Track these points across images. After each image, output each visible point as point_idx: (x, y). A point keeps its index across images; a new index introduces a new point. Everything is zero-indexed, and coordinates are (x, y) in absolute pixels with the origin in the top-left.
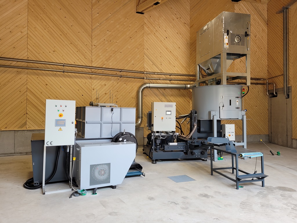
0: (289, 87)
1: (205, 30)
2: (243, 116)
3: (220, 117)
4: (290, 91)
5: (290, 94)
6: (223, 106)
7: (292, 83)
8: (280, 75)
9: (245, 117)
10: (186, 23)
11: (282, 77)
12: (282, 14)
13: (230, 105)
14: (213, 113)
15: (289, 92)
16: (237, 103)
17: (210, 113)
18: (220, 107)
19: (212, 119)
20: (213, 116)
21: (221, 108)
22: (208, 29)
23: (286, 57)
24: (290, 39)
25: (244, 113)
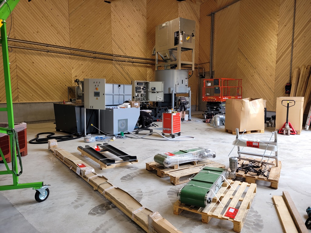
0: (213, 71)
2: (189, 91)
3: (176, 92)
4: (213, 74)
7: (214, 69)
10: (144, 15)
11: (209, 64)
12: (210, 17)
13: (182, 83)
16: (186, 82)
20: (172, 91)
21: (177, 85)
22: (166, 26)
23: (212, 49)
24: (215, 37)
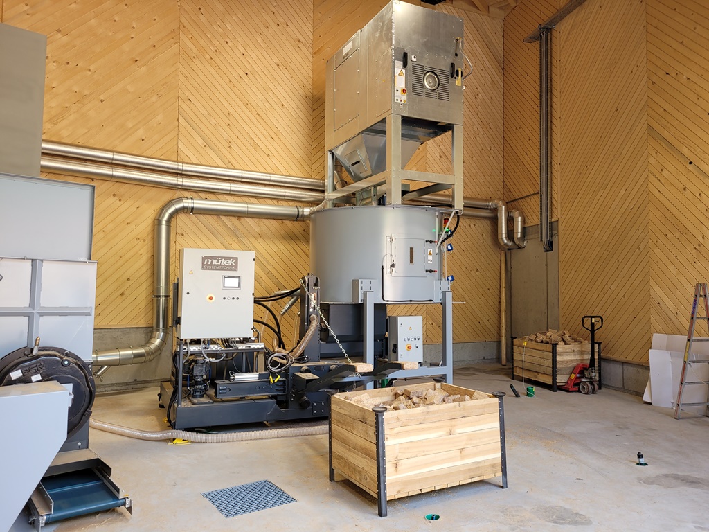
0: (552, 222)
1: (347, 54)
2: (444, 293)
3: (383, 296)
4: (554, 232)
5: (555, 240)
6: (393, 266)
7: (558, 215)
8: (532, 195)
9: (449, 296)
10: (302, 39)
11: (537, 198)
12: (537, 45)
13: (411, 261)
14: (363, 285)
15: (552, 236)
16: (430, 256)
17: (355, 284)
18: (383, 269)
19: (360, 302)
20: (365, 293)
21: (387, 270)
22: (354, 51)
23: (547, 148)
24: (554, 105)
25: (446, 285)
